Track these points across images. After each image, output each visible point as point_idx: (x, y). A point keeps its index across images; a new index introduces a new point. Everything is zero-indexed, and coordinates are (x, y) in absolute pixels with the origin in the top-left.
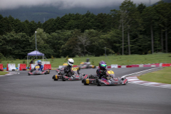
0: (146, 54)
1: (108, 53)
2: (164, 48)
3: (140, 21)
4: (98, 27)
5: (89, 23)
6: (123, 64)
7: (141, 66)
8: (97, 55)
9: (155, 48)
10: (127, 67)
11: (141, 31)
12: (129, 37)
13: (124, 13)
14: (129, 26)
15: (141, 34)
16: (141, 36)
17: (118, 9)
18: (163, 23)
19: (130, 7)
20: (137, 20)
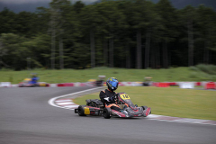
0: (84, 68)
1: (33, 66)
2: (108, 62)
3: (77, 23)
4: (18, 31)
5: (7, 25)
6: (52, 82)
7: (77, 84)
8: (18, 69)
9: (96, 60)
10: (60, 85)
11: (77, 38)
12: (61, 45)
13: (55, 12)
14: (61, 30)
15: (77, 42)
16: (78, 45)
17: (48, 7)
18: (107, 28)
19: (63, 5)
20: (73, 22)
